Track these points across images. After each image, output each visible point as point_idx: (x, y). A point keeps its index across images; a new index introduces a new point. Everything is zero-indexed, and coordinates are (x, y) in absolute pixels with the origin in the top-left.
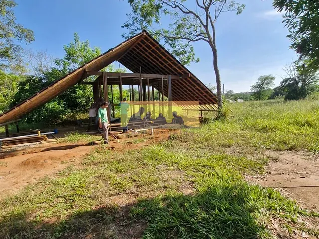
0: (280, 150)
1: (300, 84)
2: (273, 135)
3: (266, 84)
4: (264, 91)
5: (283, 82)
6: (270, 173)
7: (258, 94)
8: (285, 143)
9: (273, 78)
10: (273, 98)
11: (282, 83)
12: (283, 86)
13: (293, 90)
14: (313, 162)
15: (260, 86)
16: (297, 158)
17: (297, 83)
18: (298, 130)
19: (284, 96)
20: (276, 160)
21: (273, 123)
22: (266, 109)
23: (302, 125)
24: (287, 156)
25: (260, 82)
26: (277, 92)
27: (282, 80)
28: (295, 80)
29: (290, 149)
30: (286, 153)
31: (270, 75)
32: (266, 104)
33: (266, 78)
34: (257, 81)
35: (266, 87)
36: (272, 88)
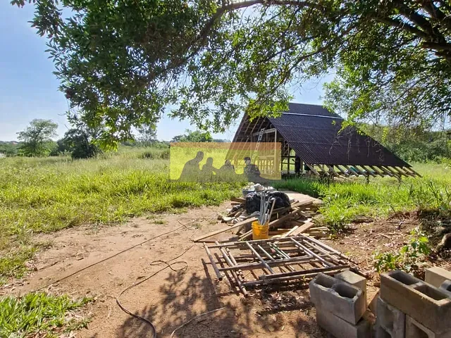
0: (57, 230)
1: (90, 139)
2: (48, 210)
3: (45, 132)
4: (41, 142)
5: (69, 133)
6: (36, 270)
7: (32, 147)
8: (64, 219)
9: (55, 126)
10: (57, 155)
11: (67, 134)
12: (69, 138)
13: (82, 146)
14: (95, 235)
15: (35, 134)
16: (78, 235)
17: (86, 137)
18: (84, 198)
19: (72, 152)
20: (47, 247)
21: (51, 191)
22: (43, 172)
23: (89, 192)
24: (65, 236)
25: (34, 128)
26: (62, 147)
27: (67, 131)
28: (83, 133)
29: (70, 226)
30: (65, 232)
31: (50, 121)
32: (43, 163)
33: (43, 124)
34: (30, 126)
35: (45, 137)
36: (55, 140)
